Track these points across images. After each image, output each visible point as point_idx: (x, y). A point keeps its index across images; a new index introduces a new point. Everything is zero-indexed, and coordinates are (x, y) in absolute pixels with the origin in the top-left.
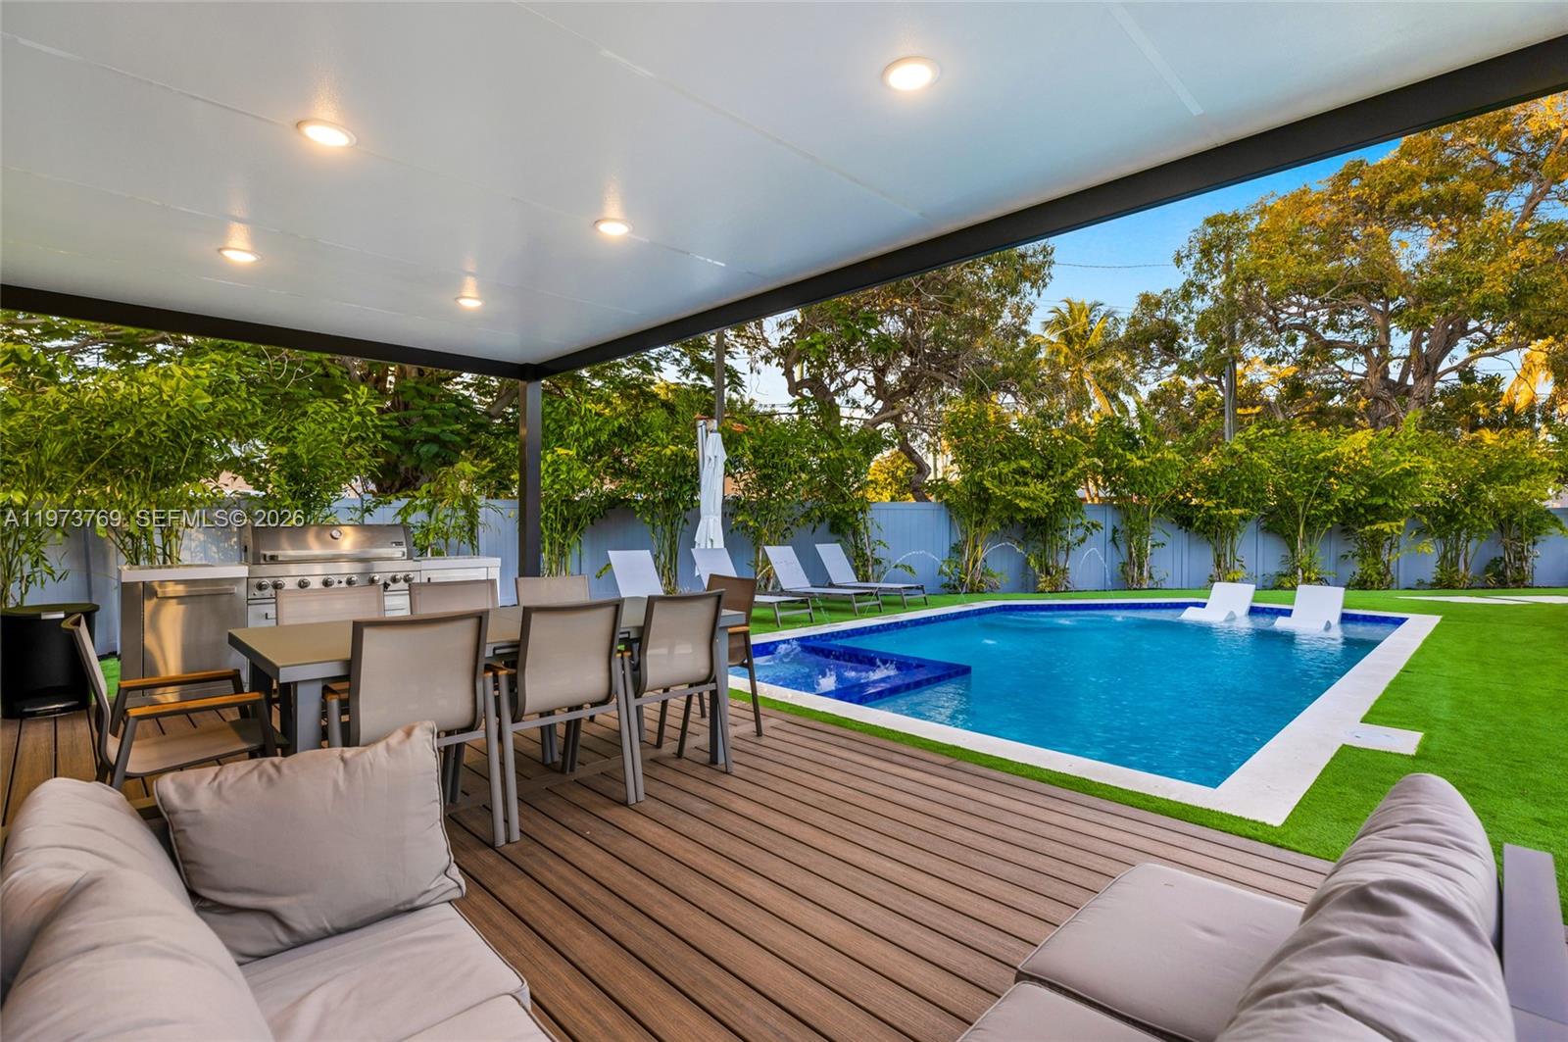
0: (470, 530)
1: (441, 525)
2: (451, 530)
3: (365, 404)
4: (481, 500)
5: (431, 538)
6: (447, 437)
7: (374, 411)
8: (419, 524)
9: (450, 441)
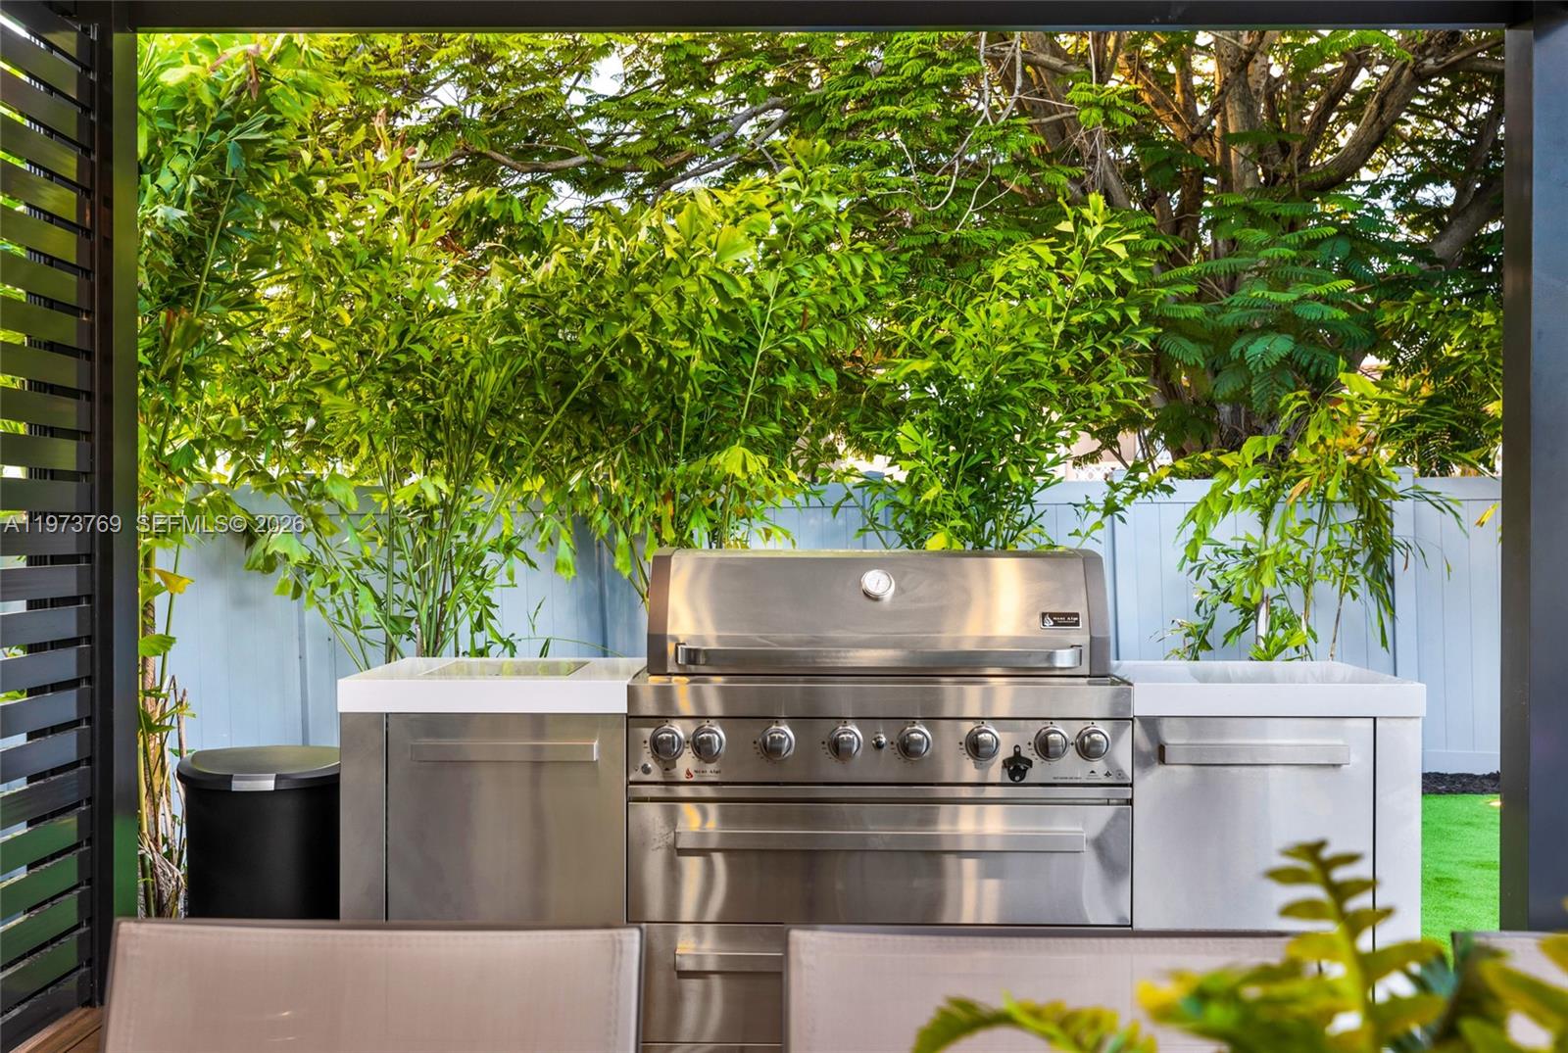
0: (1372, 558)
1: (1294, 548)
2: (1319, 560)
3: (1101, 238)
4: (1404, 477)
5: (1266, 581)
6: (1312, 312)
7: (1121, 252)
8: (1240, 546)
9: (1321, 324)
